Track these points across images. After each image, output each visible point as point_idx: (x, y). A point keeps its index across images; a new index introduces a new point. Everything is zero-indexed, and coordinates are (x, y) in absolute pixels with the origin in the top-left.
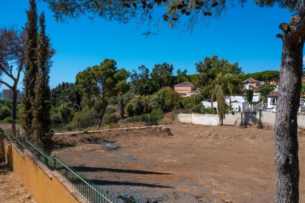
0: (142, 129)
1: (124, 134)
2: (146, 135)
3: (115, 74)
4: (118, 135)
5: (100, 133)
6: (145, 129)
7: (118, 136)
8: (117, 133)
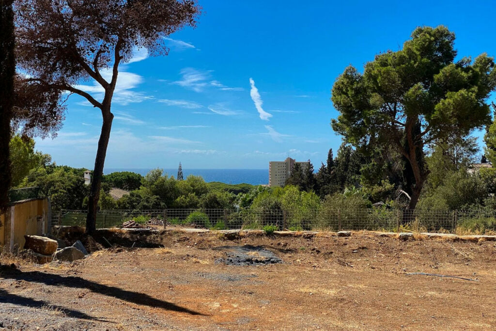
0: (464, 240)
1: (387, 250)
2: (468, 260)
3: (438, 73)
4: (363, 248)
5: (309, 238)
6: (475, 241)
7: (363, 252)
8: (364, 243)
